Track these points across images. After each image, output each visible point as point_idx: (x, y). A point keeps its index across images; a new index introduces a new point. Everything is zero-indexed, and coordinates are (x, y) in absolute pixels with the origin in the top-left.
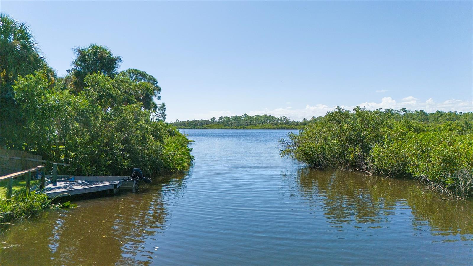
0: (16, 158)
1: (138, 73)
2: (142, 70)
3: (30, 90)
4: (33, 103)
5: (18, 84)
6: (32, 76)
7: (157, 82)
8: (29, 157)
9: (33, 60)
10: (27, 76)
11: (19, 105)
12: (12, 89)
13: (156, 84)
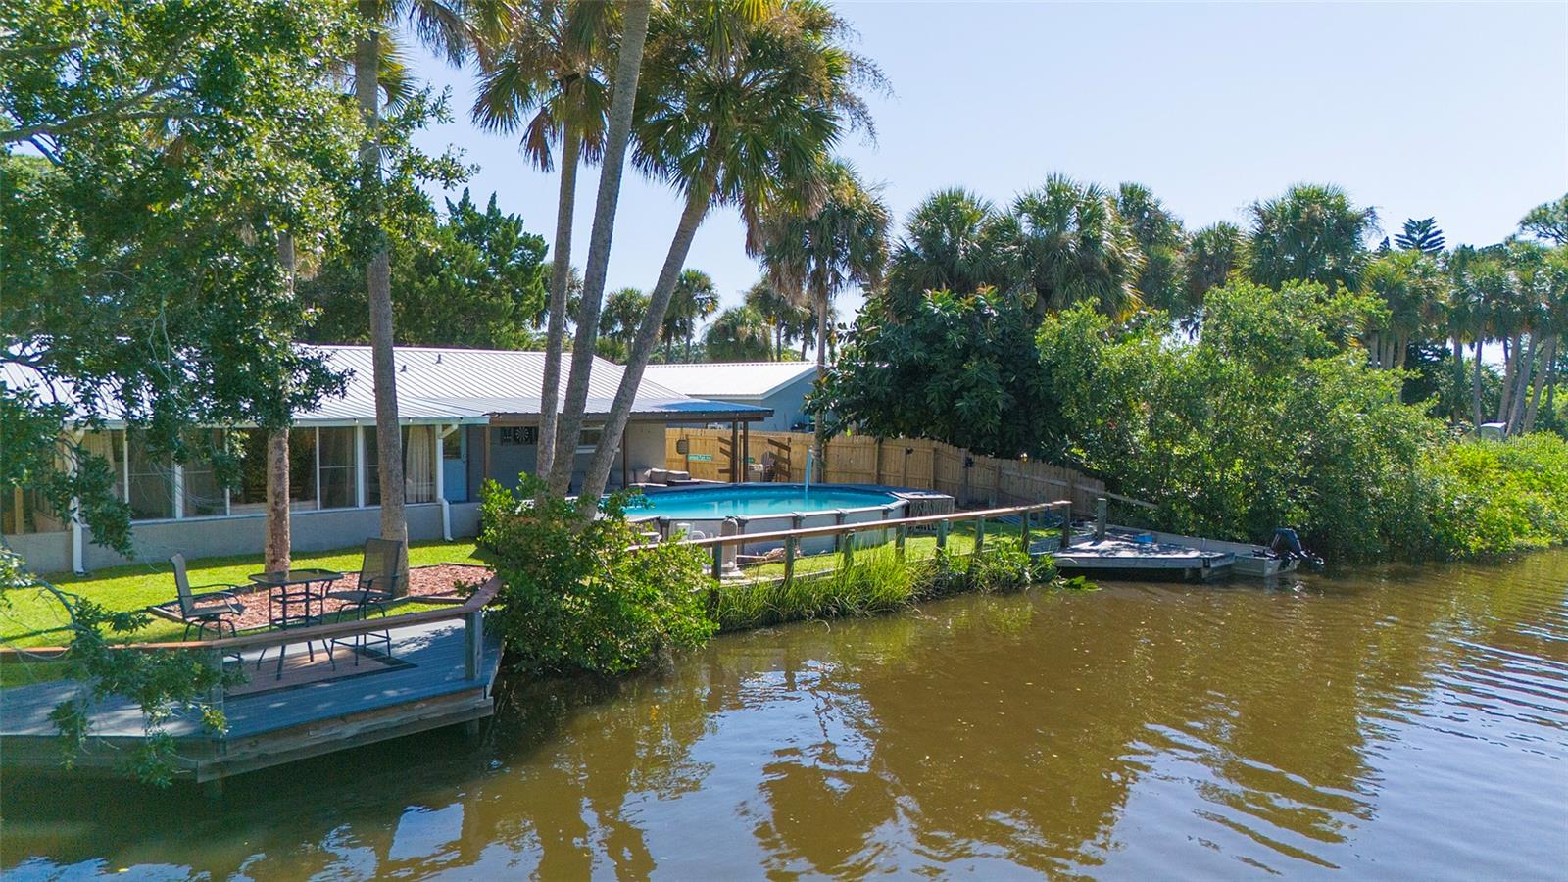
5: (1045, 331)
12: (1034, 342)
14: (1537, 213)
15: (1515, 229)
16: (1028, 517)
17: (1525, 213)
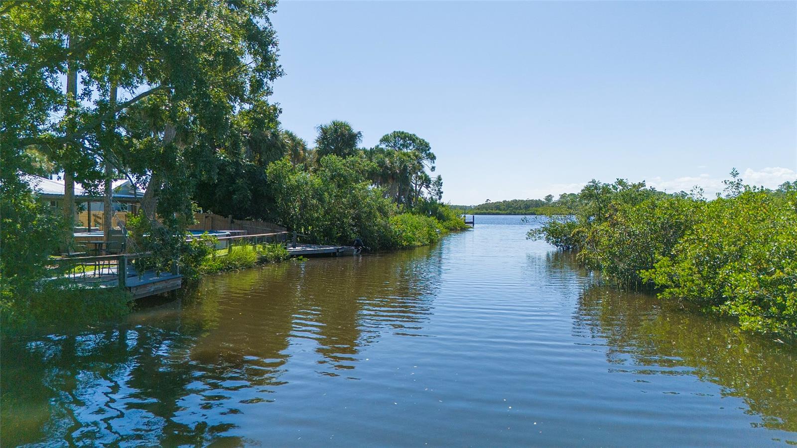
0: (268, 229)
1: (405, 137)
2: (410, 133)
3: (277, 173)
4: (280, 184)
5: (270, 168)
6: (279, 162)
7: (430, 148)
8: (277, 229)
9: (280, 146)
10: (276, 162)
11: (269, 185)
12: (265, 173)
13: (428, 150)
14: (385, 137)
15: (379, 143)
16: (277, 237)
17: (381, 137)
